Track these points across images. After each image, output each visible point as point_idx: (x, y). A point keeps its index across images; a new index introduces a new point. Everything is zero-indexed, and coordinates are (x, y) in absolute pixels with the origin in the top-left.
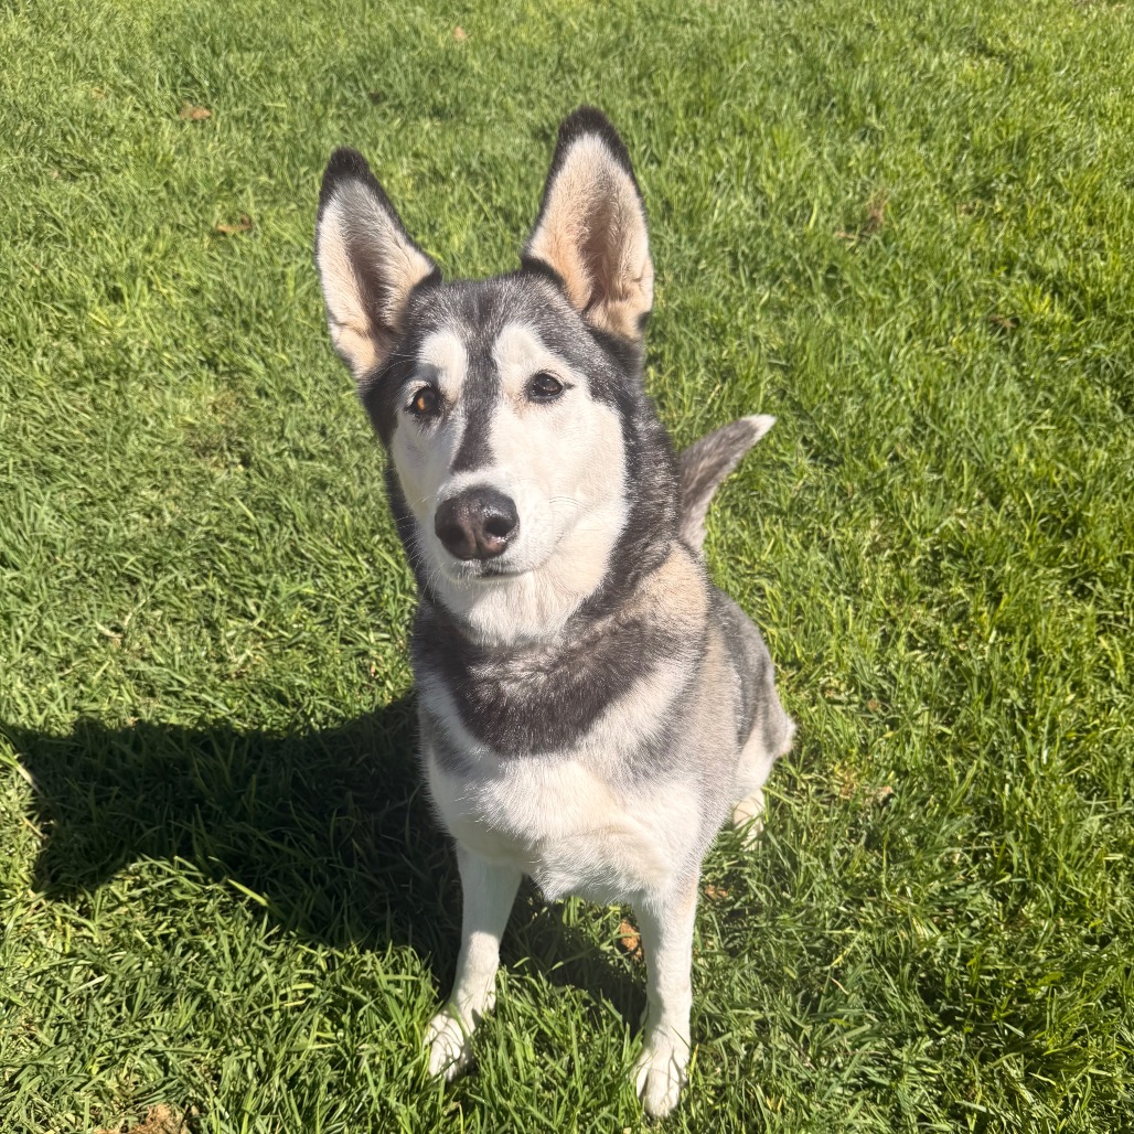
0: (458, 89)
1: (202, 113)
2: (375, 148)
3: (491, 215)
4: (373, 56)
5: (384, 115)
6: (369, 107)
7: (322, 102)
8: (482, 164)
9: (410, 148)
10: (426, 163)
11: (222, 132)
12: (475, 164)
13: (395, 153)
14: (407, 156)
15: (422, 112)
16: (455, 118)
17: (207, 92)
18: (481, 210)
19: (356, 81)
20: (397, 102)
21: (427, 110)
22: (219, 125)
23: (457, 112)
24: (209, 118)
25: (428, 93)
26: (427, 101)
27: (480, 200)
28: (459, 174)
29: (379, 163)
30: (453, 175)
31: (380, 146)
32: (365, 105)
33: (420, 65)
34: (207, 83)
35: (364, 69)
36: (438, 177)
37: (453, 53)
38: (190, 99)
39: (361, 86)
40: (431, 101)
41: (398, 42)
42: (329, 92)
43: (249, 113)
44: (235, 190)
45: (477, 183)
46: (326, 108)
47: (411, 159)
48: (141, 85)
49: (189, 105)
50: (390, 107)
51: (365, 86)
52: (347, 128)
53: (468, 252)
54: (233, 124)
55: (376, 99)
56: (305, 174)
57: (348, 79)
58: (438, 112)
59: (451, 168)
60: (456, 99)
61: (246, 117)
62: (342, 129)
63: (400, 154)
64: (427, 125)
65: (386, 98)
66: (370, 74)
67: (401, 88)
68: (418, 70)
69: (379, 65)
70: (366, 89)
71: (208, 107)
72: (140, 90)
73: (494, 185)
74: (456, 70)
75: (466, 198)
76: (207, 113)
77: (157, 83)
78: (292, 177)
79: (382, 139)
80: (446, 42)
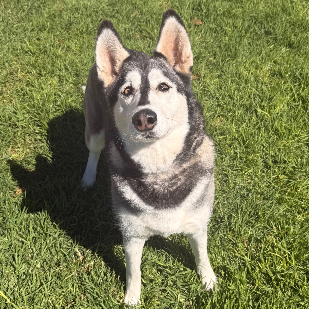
0: (301, 38)
1: (199, 22)
2: (259, 55)
3: (297, 99)
4: (272, 15)
5: (268, 42)
6: (263, 36)
7: (245, 30)
8: (301, 74)
9: (273, 59)
10: (278, 66)
11: (204, 34)
12: (297, 74)
13: (266, 60)
14: (271, 62)
15: (283, 43)
16: (296, 49)
17: (204, 14)
18: (293, 95)
19: (262, 24)
20: (275, 36)
21: (286, 43)
22: (203, 30)
23: (298, 47)
24: (201, 25)
25: (289, 36)
26: (287, 39)
27: (294, 91)
28: (290, 76)
29: (258, 63)
30: (287, 75)
31: (261, 55)
32: (262, 35)
33: (289, 23)
34: (205, 11)
35: (266, 20)
36: (280, 75)
37: (305, 21)
38: (197, 16)
39: (263, 26)
40: (289, 40)
41: (284, 10)
42: (249, 27)
43: (216, 28)
44: (199, 61)
45: (296, 82)
46: (246, 33)
47: (272, 63)
48: (180, 6)
49: (196, 18)
50: (271, 38)
51: (264, 26)
52: (251, 43)
53: (281, 115)
54: (209, 31)
55: (267, 33)
56: (228, 61)
57: (259, 23)
58: (290, 45)
59: (287, 73)
60: (299, 41)
61: (215, 29)
62: (249, 43)
63: (268, 60)
64: (284, 49)
65: (271, 34)
66: (268, 23)
67: (279, 31)
68: (288, 25)
69: (273, 19)
70: (265, 28)
71: (202, 20)
72: (180, 8)
73: (303, 85)
74: (304, 27)
75: (289, 89)
76: (201, 23)
77: (187, 6)
78: (222, 61)
79: (264, 52)
80: (303, 15)
